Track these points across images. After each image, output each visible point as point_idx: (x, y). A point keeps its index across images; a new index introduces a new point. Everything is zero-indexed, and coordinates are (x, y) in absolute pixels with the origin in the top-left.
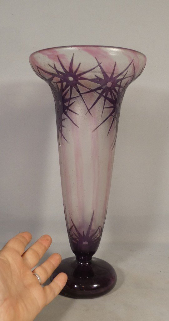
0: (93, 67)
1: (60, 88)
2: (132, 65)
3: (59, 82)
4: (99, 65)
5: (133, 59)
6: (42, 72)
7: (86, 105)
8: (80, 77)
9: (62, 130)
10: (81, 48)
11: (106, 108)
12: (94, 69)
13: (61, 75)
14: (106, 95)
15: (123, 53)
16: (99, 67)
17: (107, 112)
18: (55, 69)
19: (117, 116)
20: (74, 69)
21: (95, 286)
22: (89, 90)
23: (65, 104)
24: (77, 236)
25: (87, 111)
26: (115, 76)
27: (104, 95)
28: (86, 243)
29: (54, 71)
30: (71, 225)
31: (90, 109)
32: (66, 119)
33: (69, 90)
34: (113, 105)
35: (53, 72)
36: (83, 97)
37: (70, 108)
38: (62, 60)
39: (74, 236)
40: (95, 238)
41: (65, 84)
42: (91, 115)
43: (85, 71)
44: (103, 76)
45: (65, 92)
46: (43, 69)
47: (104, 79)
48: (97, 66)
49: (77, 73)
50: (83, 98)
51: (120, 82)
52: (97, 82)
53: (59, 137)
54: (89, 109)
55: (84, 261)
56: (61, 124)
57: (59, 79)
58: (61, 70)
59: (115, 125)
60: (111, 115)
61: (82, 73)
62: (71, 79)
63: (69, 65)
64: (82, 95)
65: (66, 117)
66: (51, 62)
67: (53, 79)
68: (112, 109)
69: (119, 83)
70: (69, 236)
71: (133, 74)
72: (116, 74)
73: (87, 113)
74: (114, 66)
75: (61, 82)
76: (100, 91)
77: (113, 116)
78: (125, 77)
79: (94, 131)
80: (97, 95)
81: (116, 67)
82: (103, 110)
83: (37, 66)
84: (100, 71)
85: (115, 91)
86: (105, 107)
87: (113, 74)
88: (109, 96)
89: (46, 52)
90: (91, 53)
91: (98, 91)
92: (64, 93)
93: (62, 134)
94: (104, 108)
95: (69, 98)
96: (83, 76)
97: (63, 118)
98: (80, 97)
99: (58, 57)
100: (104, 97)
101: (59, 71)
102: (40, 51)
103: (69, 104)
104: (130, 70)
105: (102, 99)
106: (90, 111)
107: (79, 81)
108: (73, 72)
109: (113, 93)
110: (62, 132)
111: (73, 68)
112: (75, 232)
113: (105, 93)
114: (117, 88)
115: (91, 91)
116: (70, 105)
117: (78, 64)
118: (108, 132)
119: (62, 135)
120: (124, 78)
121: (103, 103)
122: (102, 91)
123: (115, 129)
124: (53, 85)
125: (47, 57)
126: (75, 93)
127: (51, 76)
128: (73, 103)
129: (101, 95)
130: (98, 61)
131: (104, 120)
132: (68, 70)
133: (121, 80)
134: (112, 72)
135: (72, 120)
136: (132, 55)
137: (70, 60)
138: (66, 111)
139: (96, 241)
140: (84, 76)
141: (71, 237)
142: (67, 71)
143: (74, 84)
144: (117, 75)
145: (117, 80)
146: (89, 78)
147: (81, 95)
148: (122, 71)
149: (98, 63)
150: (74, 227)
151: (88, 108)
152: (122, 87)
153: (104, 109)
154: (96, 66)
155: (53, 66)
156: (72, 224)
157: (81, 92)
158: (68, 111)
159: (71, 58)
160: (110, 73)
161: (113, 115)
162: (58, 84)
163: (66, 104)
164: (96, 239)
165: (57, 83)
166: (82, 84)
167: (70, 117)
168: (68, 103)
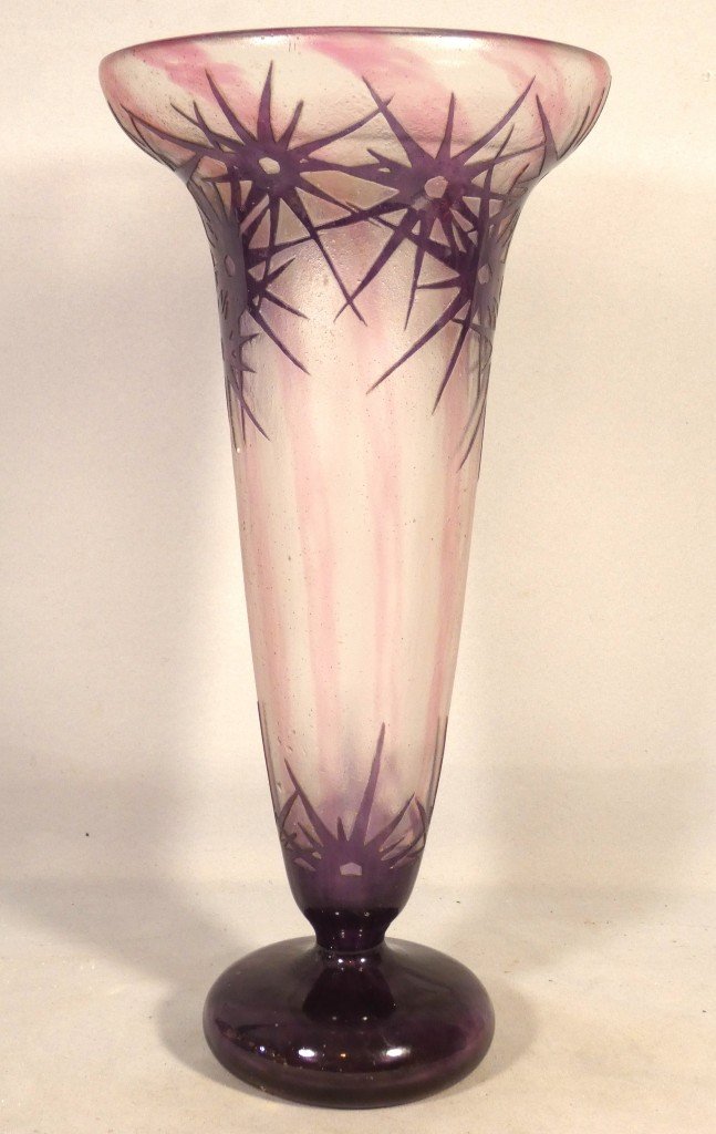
0: (359, 117)
1: (228, 202)
2: (529, 102)
3: (224, 179)
4: (383, 106)
5: (532, 76)
6: (153, 134)
7: (341, 275)
8: (309, 159)
9: (242, 382)
10: (302, 39)
11: (424, 287)
12: (360, 124)
13: (226, 149)
14: (425, 231)
15: (482, 53)
16: (380, 116)
17: (432, 304)
18: (202, 124)
19: (481, 320)
20: (280, 124)
21: (395, 1053)
22: (349, 214)
23: (252, 272)
24: (312, 840)
25: (343, 301)
26: (455, 150)
27: (416, 230)
28: (350, 869)
29: (197, 135)
30: (288, 792)
31: (357, 293)
32: (255, 336)
33: (264, 211)
34: (457, 275)
35: (195, 139)
36: (324, 242)
37: (269, 289)
38: (224, 88)
39: (302, 841)
40: (393, 847)
41: (246, 185)
42: (361, 318)
43: (325, 133)
44: (405, 154)
45: (251, 218)
46: (153, 123)
47: (408, 163)
48: (375, 113)
49: (293, 144)
50: (326, 248)
51: (483, 175)
52: (381, 179)
53: (235, 413)
54: (350, 293)
55: (349, 951)
56: (241, 359)
57: (221, 167)
58: (227, 131)
59: (474, 358)
60: (449, 315)
61: (313, 143)
62: (270, 165)
63: (255, 111)
64: (319, 233)
65: (258, 329)
66: (183, 97)
67: (197, 166)
68: (455, 292)
69: (480, 179)
70: (281, 840)
71: (542, 138)
72: (461, 142)
73: (345, 311)
74: (446, 110)
75: (232, 177)
76: (396, 217)
77: (458, 321)
78: (503, 154)
79: (374, 387)
80: (383, 236)
81: (455, 113)
82: (413, 296)
83: (129, 112)
84: (389, 131)
85: (466, 212)
86: (419, 283)
87: (446, 142)
88: (437, 235)
89: (161, 53)
90: (346, 58)
91: (386, 217)
92: (245, 226)
93: (242, 398)
94: (415, 287)
95: (266, 244)
96: (320, 154)
97: (244, 332)
98: (312, 243)
99: (209, 77)
100: (415, 239)
101: (218, 132)
102: (136, 50)
103: (267, 271)
104: (525, 122)
105: (407, 250)
106: (355, 302)
107: (305, 175)
108: (277, 140)
109: (455, 222)
110: (245, 395)
111: (273, 122)
112: (307, 822)
113: (419, 223)
114: (473, 203)
115: (358, 216)
116: (270, 278)
117: (294, 106)
118: (437, 389)
119: (244, 406)
120: (498, 159)
121: (413, 268)
122: (406, 217)
123: (473, 377)
124: (200, 188)
125: (163, 74)
126: (289, 227)
127: (188, 154)
128: (282, 269)
129: (401, 232)
130: (378, 90)
131: (416, 339)
132: (252, 128)
133: (488, 166)
134: (441, 133)
135: (281, 339)
136: (528, 62)
137: (258, 90)
138: (256, 301)
139: (400, 862)
140: (325, 153)
141: (289, 845)
142: (249, 134)
143: (285, 190)
144: (463, 148)
145: (468, 167)
146: (348, 163)
147: (314, 234)
148: (487, 129)
149: (378, 100)
150: (298, 802)
151: (347, 287)
152: (495, 196)
153: (419, 295)
154: (368, 111)
155: (191, 113)
156: (293, 789)
157: (316, 222)
158: (266, 300)
159: (263, 81)
160: (433, 140)
161: (461, 315)
162: (218, 185)
163: (257, 273)
164: (395, 851)
165: (214, 180)
166: (318, 186)
167: (273, 329)
168: (262, 267)
